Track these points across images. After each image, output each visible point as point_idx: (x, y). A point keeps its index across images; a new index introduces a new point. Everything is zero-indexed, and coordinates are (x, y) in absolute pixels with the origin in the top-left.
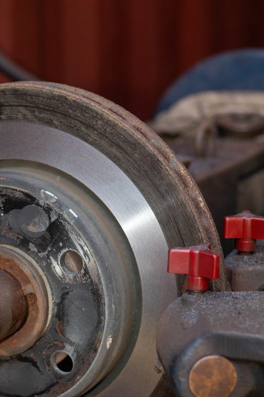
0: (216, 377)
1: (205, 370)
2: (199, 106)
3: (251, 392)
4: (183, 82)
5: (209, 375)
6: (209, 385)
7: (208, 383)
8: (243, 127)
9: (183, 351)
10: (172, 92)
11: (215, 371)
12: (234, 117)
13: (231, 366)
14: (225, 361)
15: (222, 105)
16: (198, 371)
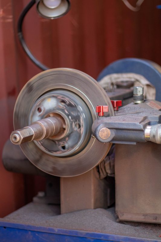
0: (105, 133)
1: (103, 131)
2: (111, 79)
3: (114, 137)
4: (105, 70)
5: (104, 132)
6: (104, 135)
7: (104, 134)
8: (125, 84)
9: (97, 127)
10: (101, 74)
11: (105, 131)
12: (122, 82)
13: (109, 130)
14: (108, 129)
15: (118, 78)
16: (101, 131)
